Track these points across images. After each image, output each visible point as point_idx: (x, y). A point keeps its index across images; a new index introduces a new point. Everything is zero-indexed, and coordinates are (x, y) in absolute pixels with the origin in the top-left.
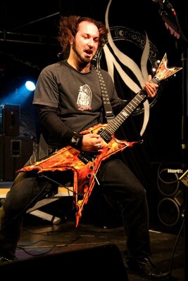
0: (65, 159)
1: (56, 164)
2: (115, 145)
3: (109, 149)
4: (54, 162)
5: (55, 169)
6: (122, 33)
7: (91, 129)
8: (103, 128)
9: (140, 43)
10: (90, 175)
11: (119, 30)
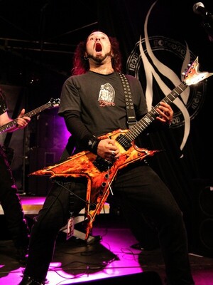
0: (79, 165)
1: (70, 170)
2: (134, 153)
3: (128, 157)
4: (68, 167)
5: (69, 175)
6: (162, 43)
7: (110, 134)
8: (123, 134)
9: (180, 53)
10: (104, 184)
11: (159, 40)
